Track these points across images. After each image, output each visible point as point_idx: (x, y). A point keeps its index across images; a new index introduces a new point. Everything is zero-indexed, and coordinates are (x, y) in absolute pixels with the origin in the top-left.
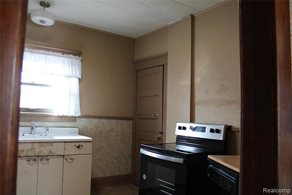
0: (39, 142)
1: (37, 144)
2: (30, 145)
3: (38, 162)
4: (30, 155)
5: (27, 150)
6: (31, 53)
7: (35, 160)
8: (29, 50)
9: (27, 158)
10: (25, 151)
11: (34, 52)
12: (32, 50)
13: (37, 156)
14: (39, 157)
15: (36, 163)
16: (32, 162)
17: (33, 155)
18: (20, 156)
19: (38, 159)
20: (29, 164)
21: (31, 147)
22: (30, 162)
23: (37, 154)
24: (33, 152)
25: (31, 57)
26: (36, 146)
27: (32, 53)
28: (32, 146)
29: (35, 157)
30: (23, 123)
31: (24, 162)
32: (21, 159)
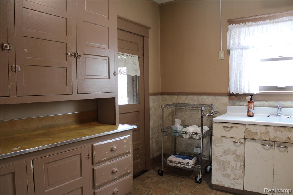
0: (274, 126)
1: (272, 127)
2: (264, 127)
3: (274, 148)
4: (264, 139)
5: (261, 133)
6: (272, 24)
7: (271, 145)
8: (270, 22)
9: (262, 142)
10: (259, 134)
11: (275, 22)
12: (274, 20)
13: (271, 141)
14: (275, 143)
15: (272, 149)
16: (267, 147)
17: (267, 139)
18: (254, 138)
19: (274, 145)
20: (264, 148)
21: (265, 131)
22: (265, 147)
23: (272, 139)
24: (267, 136)
25: (273, 29)
26: (271, 129)
27: (274, 24)
28: (266, 129)
29: (271, 142)
30: (271, 103)
31: (258, 145)
32: (256, 142)
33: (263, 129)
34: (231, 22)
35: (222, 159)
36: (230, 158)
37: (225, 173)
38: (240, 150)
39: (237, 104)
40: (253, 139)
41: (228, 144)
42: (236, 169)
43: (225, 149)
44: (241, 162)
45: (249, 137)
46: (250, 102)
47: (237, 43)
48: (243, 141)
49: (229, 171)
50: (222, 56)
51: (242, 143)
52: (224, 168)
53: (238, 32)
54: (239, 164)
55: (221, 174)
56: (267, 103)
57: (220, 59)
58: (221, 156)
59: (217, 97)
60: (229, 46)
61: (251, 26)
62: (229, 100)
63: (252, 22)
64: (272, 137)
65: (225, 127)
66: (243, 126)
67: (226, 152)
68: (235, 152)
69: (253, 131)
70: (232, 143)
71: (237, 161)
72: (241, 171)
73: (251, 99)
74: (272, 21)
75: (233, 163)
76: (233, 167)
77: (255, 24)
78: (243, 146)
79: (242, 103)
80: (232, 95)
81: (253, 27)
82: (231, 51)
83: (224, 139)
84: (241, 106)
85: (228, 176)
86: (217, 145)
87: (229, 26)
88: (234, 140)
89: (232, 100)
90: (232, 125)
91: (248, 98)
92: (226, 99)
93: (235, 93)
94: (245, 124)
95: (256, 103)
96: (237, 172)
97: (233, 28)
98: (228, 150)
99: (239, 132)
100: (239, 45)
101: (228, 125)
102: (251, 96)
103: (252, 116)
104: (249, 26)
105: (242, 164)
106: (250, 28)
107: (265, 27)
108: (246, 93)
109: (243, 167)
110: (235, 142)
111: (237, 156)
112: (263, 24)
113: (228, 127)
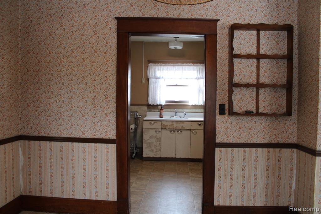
2: (171, 122)
3: (176, 133)
4: (171, 128)
5: (169, 125)
7: (174, 131)
8: (172, 65)
9: (170, 130)
11: (174, 66)
17: (173, 128)
19: (176, 131)
22: (171, 132)
26: (174, 123)
29: (174, 130)
30: (171, 110)
31: (168, 132)
32: (167, 130)
33: (171, 123)
34: (150, 62)
35: (149, 141)
36: (153, 140)
37: (151, 149)
38: (159, 135)
39: (152, 110)
40: (166, 129)
41: (152, 133)
42: (157, 146)
43: (151, 136)
44: (159, 142)
45: (164, 128)
46: (161, 109)
47: (154, 75)
48: (160, 130)
49: (153, 148)
50: (144, 81)
51: (160, 131)
52: (150, 146)
53: (154, 68)
54: (158, 143)
55: (149, 150)
56: (169, 110)
57: (142, 83)
58: (148, 140)
59: (140, 107)
60: (149, 76)
61: (162, 66)
62: (148, 108)
63: (162, 63)
64: (175, 127)
65: (150, 123)
66: (160, 122)
67: (151, 137)
68: (156, 137)
69: (166, 125)
70: (154, 132)
71: (157, 142)
72: (159, 147)
73: (162, 108)
74: (173, 64)
75: (155, 143)
76: (155, 145)
77: (164, 65)
78: (160, 133)
79: (155, 110)
80: (150, 105)
81: (163, 67)
82: (150, 79)
83: (150, 130)
84: (155, 112)
85: (152, 151)
86: (146, 133)
87: (149, 64)
88: (156, 130)
89: (150, 108)
90: (154, 122)
91: (160, 107)
92: (145, 108)
93: (151, 104)
94: (161, 121)
95: (164, 110)
96: (157, 148)
97: (152, 65)
98: (152, 136)
99: (158, 126)
100: (155, 76)
101: (152, 122)
102: (162, 106)
103: (162, 117)
104: (160, 65)
105: (160, 143)
106: (161, 67)
107: (169, 67)
108: (158, 104)
109: (160, 145)
110: (156, 131)
111: (157, 138)
112: (168, 66)
113: (152, 123)
